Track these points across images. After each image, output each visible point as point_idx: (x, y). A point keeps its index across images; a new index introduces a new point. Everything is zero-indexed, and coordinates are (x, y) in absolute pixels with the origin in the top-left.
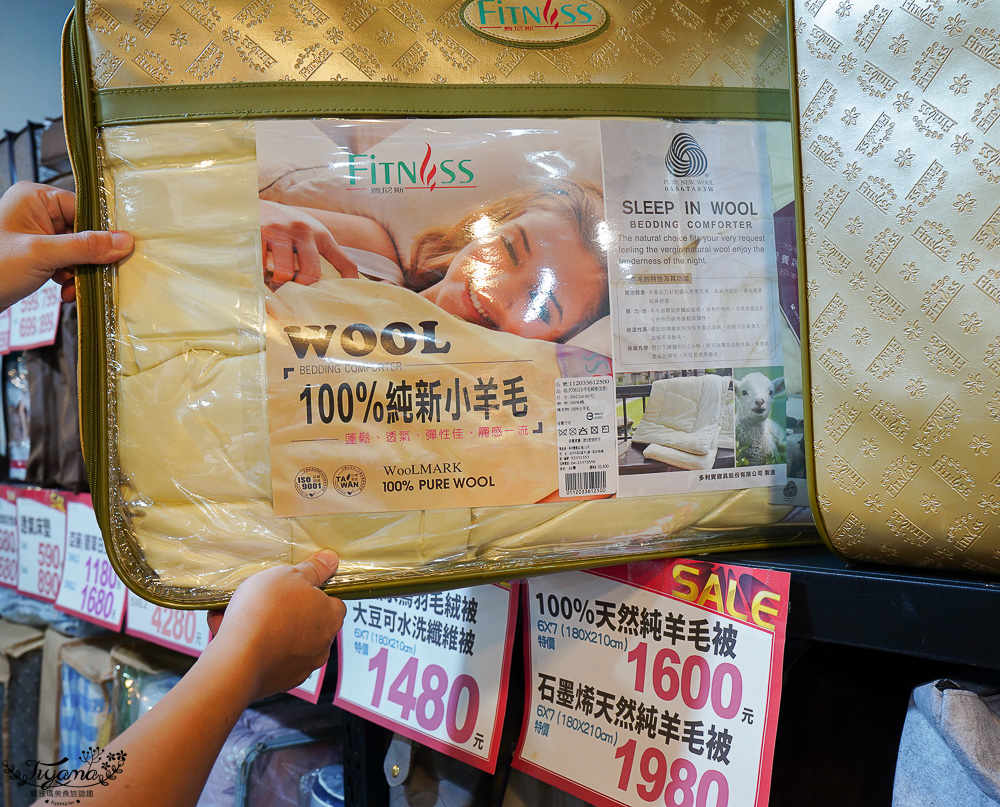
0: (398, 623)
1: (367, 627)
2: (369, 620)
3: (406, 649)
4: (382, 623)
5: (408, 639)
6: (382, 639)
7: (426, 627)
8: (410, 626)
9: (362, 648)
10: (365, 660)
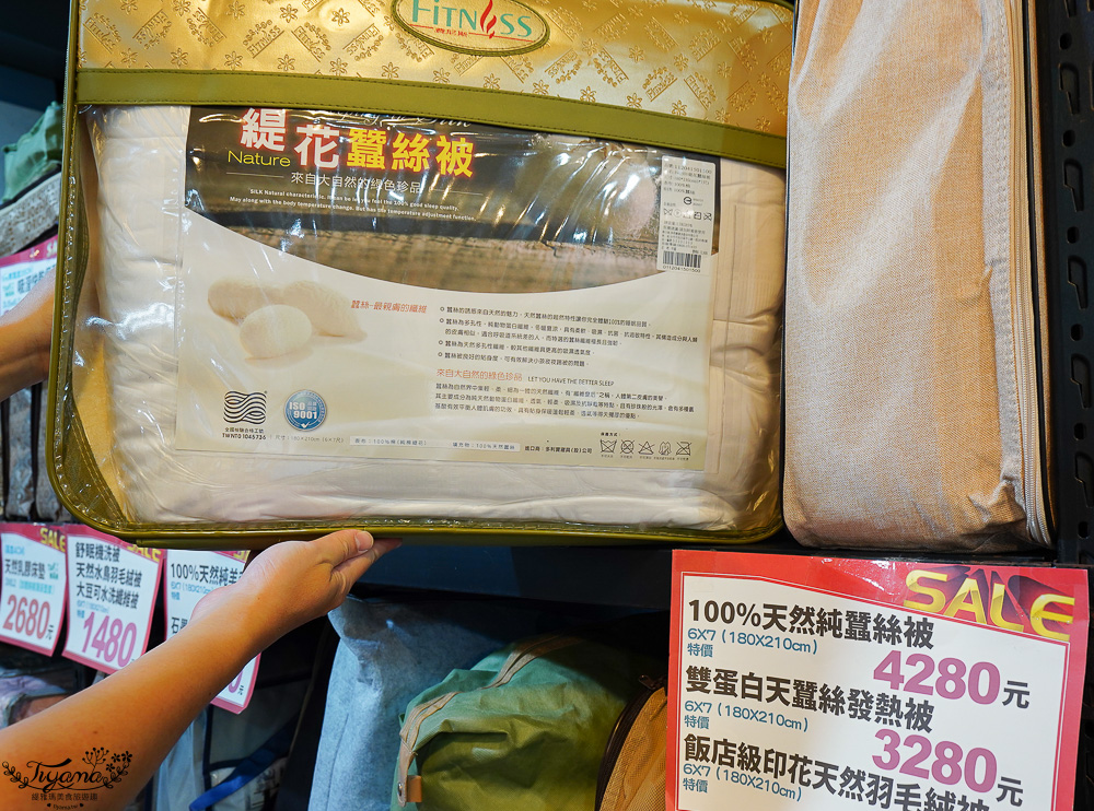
0: (101, 593)
1: (85, 599)
2: (85, 593)
3: (105, 610)
4: (92, 595)
5: (106, 604)
6: (92, 606)
7: (115, 594)
8: (108, 595)
9: (81, 614)
10: (83, 621)
